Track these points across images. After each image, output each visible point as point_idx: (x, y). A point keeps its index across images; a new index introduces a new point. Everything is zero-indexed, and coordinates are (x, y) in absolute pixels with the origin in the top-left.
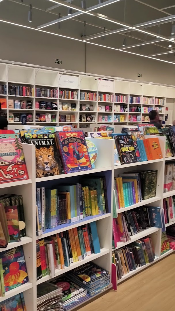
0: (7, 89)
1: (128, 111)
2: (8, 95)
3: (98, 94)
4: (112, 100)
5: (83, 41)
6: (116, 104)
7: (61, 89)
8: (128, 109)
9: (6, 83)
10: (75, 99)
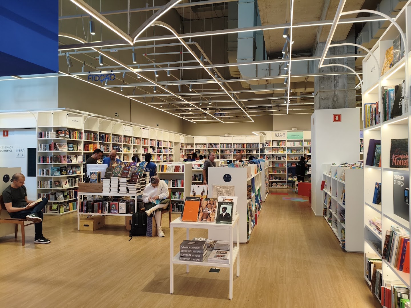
0: (98, 137)
1: (156, 152)
2: (98, 141)
3: (142, 140)
4: (148, 144)
5: (127, 97)
6: (150, 147)
7: (125, 136)
8: (156, 150)
9: (97, 132)
10: (131, 144)
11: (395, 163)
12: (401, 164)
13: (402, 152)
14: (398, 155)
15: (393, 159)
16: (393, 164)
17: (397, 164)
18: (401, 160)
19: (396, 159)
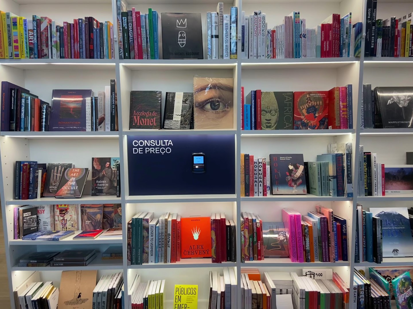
11: (137, 122)
12: (146, 123)
13: (147, 108)
14: (142, 112)
15: (135, 117)
16: (134, 124)
17: (140, 124)
18: (146, 119)
19: (138, 117)
